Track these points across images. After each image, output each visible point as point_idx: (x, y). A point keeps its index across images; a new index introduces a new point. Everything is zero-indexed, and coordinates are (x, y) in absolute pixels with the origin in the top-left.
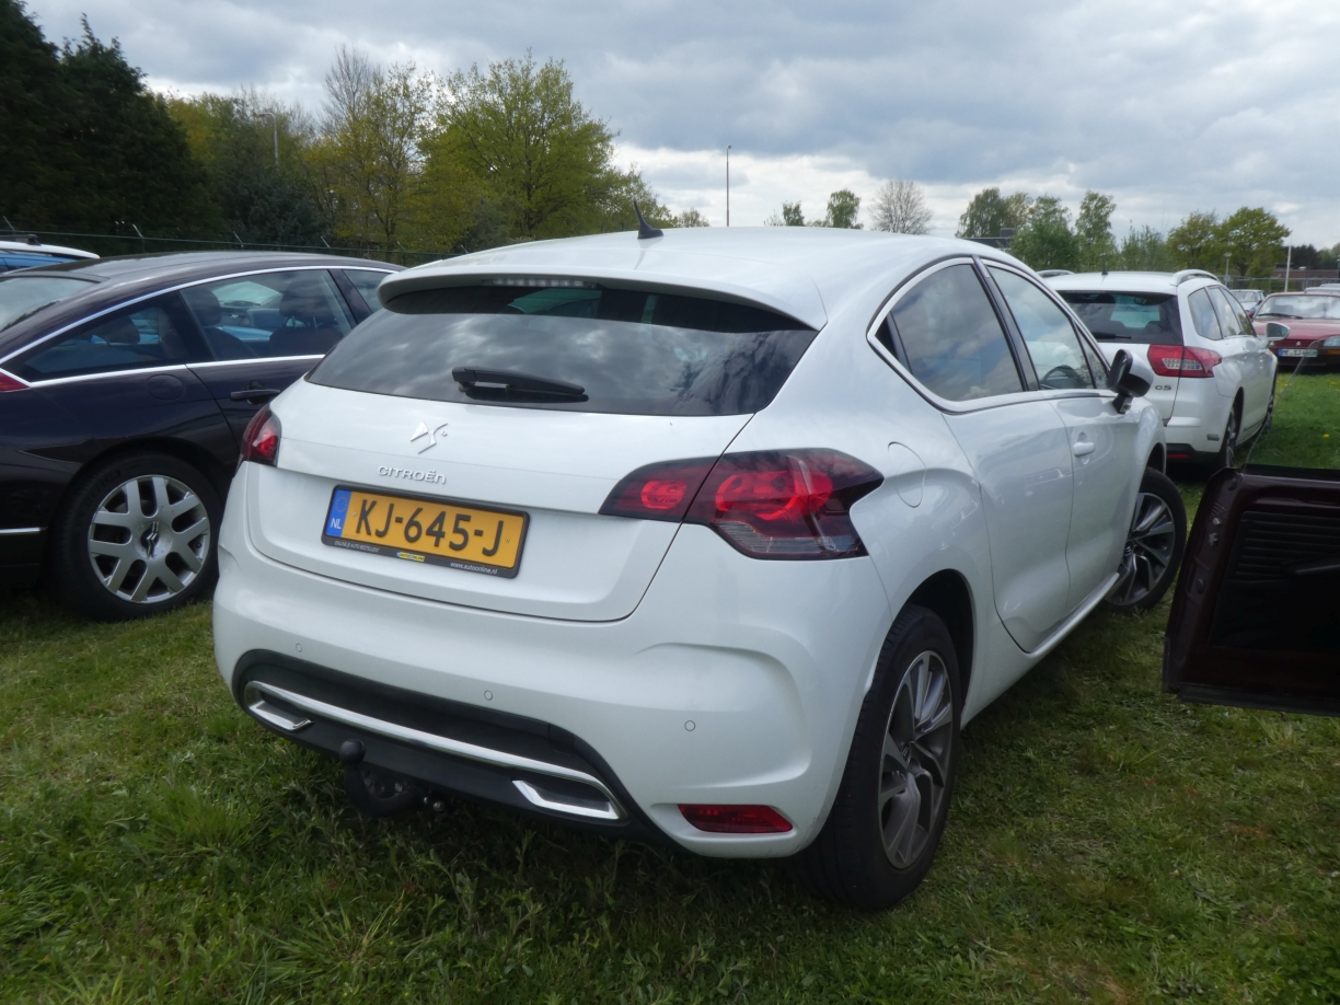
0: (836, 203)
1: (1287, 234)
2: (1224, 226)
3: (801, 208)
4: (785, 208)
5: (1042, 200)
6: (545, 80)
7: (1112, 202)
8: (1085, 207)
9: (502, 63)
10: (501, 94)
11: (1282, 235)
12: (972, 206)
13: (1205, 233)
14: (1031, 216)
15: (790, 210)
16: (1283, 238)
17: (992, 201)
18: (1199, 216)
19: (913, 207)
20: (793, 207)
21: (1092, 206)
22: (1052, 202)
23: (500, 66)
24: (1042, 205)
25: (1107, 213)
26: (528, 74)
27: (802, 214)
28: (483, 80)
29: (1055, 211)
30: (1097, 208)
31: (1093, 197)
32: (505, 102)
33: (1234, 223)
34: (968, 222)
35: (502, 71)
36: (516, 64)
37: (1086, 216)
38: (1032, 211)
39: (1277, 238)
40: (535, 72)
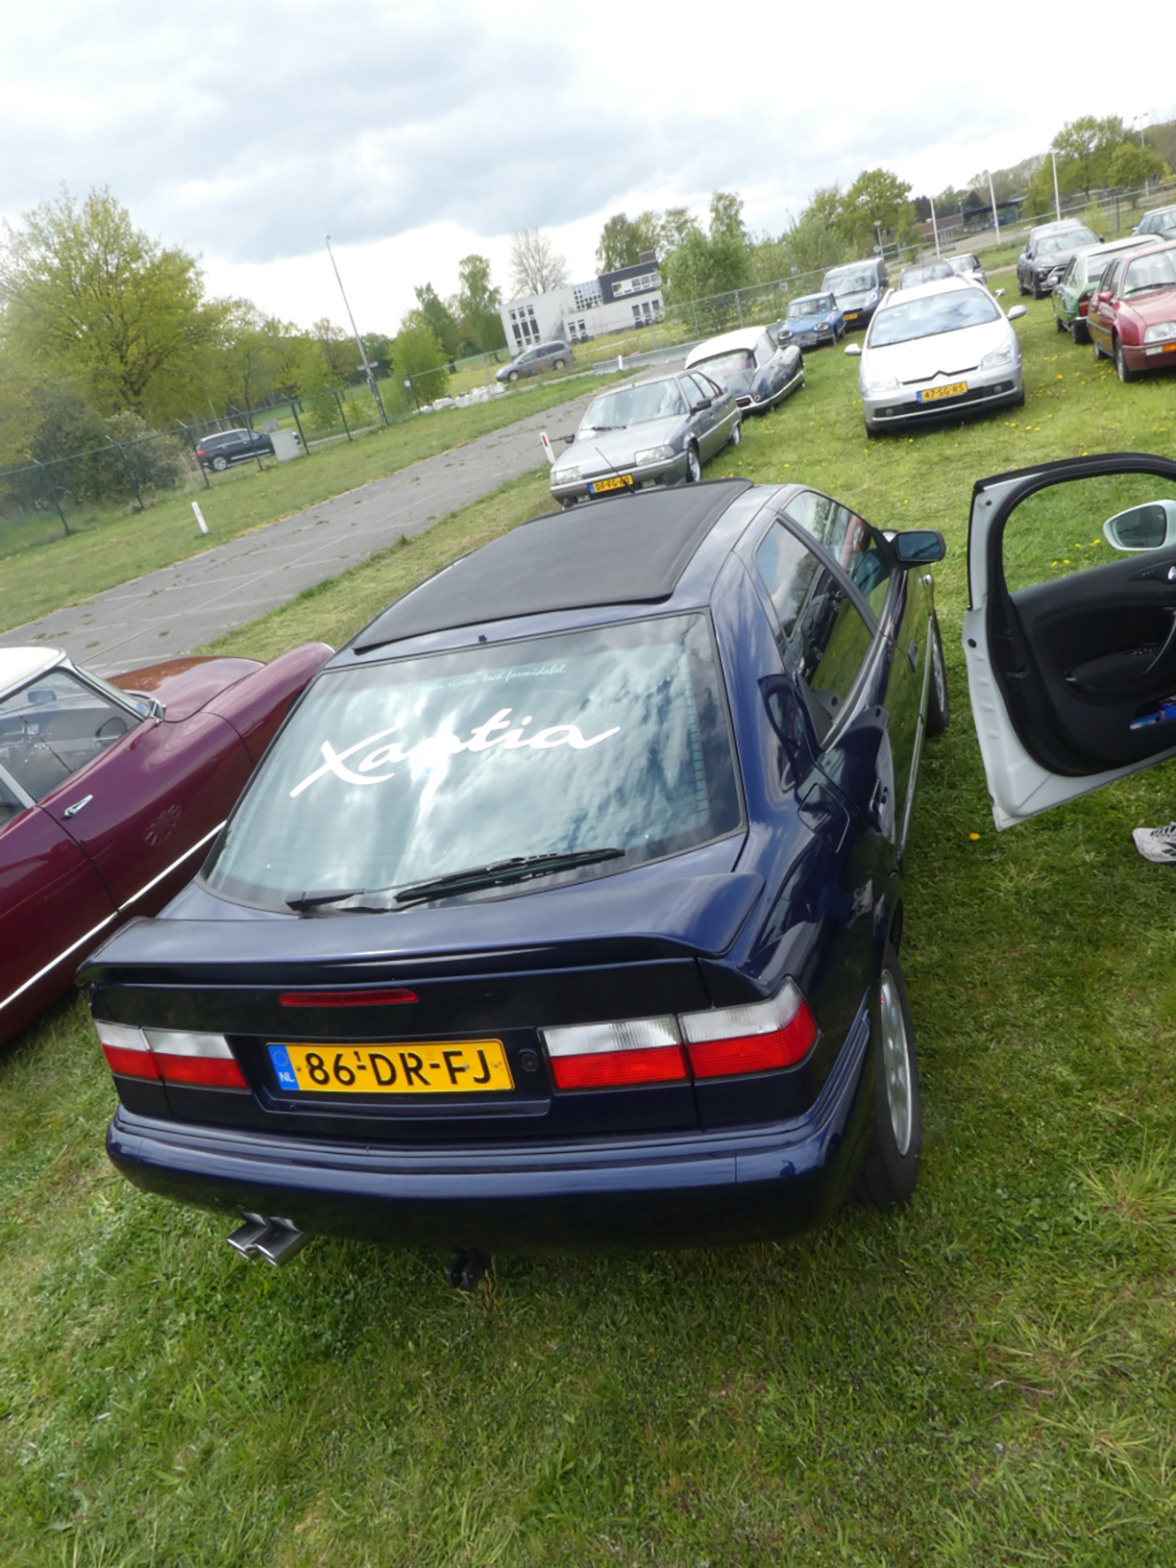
0: (467, 271)
1: (909, 188)
2: (850, 196)
3: (433, 286)
4: (416, 289)
5: (670, 213)
6: (95, 216)
7: (739, 199)
8: (716, 210)
9: (35, 208)
10: (48, 246)
11: (905, 190)
12: (603, 238)
13: (833, 207)
14: (663, 233)
15: (422, 290)
16: (906, 194)
17: (622, 227)
18: (824, 192)
19: (545, 254)
20: (424, 287)
21: (721, 208)
22: (681, 212)
23: (34, 213)
24: (671, 219)
25: (737, 211)
26: (70, 213)
27: (436, 292)
28: (21, 235)
29: (686, 221)
30: (726, 208)
31: (720, 198)
32: (56, 253)
33: (858, 191)
34: (604, 256)
35: (38, 218)
36: (53, 205)
37: (718, 218)
38: (663, 228)
39: (900, 195)
40: (78, 210)
